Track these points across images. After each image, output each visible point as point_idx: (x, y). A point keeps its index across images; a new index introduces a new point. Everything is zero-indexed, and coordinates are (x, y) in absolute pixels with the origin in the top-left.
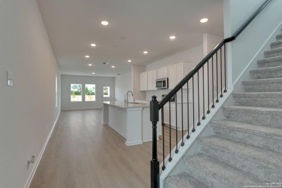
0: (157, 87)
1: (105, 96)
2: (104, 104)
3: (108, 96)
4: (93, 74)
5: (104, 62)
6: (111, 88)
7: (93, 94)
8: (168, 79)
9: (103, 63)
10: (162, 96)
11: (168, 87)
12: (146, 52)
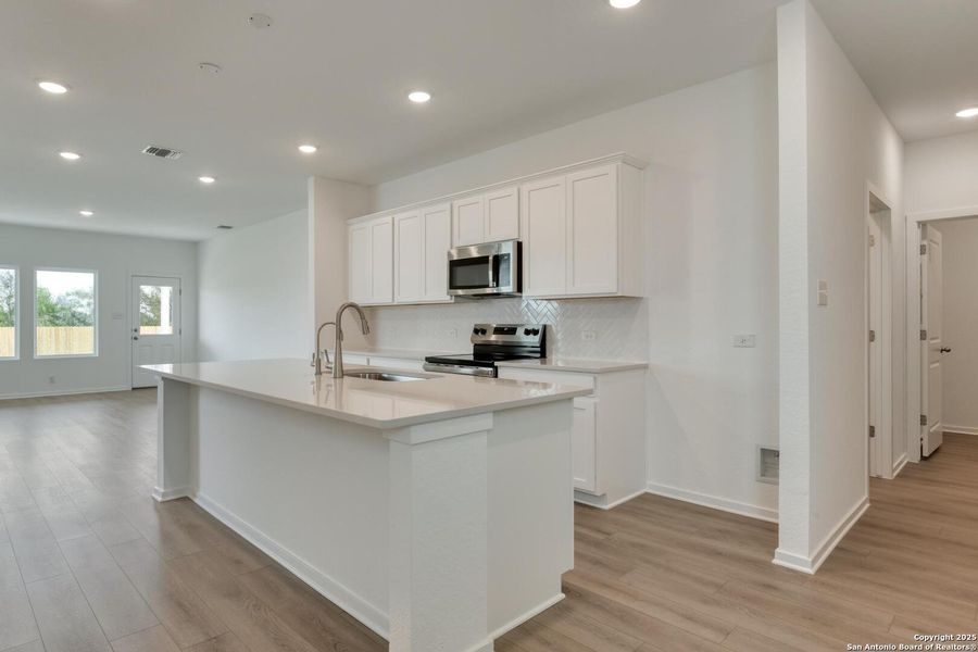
0: (452, 286)
1: (145, 330)
2: (163, 378)
3: (165, 328)
4: (85, 218)
5: (161, 146)
6: (177, 295)
7: (76, 320)
8: (520, 245)
9: (152, 150)
10: (476, 331)
11: (520, 288)
12: (419, 97)
